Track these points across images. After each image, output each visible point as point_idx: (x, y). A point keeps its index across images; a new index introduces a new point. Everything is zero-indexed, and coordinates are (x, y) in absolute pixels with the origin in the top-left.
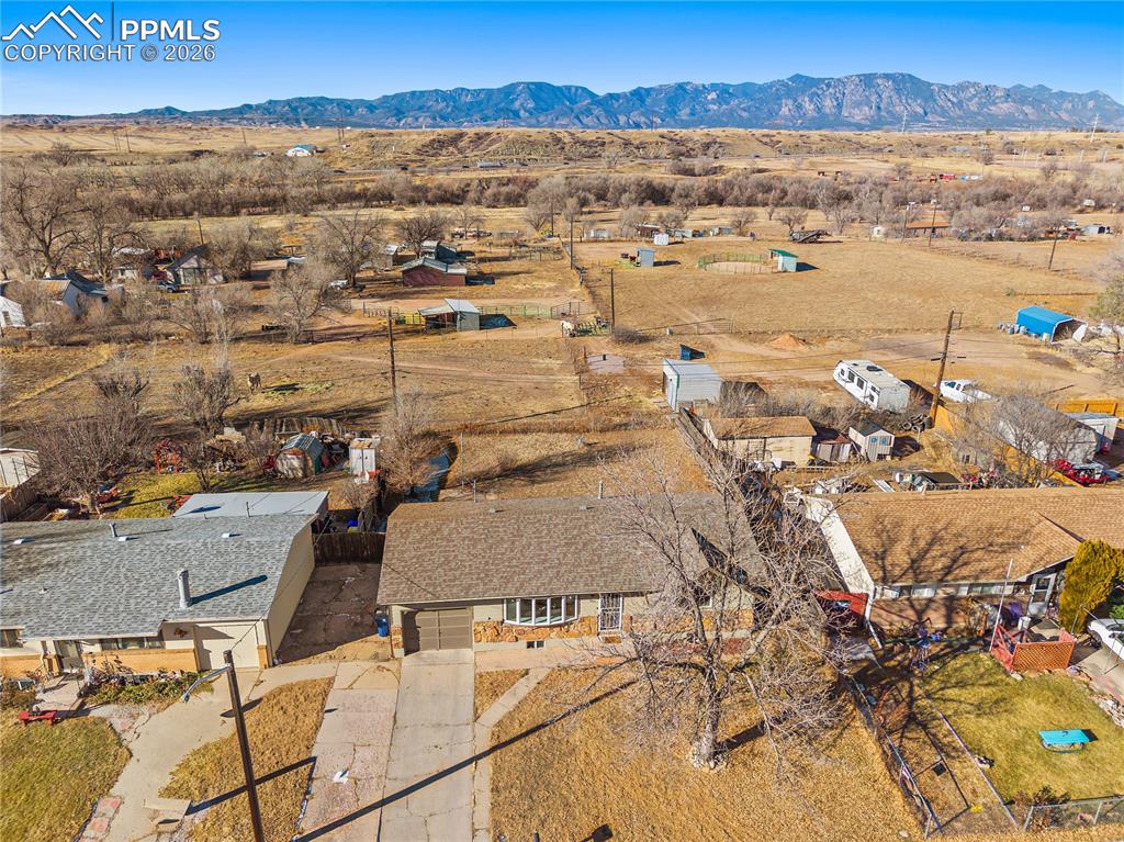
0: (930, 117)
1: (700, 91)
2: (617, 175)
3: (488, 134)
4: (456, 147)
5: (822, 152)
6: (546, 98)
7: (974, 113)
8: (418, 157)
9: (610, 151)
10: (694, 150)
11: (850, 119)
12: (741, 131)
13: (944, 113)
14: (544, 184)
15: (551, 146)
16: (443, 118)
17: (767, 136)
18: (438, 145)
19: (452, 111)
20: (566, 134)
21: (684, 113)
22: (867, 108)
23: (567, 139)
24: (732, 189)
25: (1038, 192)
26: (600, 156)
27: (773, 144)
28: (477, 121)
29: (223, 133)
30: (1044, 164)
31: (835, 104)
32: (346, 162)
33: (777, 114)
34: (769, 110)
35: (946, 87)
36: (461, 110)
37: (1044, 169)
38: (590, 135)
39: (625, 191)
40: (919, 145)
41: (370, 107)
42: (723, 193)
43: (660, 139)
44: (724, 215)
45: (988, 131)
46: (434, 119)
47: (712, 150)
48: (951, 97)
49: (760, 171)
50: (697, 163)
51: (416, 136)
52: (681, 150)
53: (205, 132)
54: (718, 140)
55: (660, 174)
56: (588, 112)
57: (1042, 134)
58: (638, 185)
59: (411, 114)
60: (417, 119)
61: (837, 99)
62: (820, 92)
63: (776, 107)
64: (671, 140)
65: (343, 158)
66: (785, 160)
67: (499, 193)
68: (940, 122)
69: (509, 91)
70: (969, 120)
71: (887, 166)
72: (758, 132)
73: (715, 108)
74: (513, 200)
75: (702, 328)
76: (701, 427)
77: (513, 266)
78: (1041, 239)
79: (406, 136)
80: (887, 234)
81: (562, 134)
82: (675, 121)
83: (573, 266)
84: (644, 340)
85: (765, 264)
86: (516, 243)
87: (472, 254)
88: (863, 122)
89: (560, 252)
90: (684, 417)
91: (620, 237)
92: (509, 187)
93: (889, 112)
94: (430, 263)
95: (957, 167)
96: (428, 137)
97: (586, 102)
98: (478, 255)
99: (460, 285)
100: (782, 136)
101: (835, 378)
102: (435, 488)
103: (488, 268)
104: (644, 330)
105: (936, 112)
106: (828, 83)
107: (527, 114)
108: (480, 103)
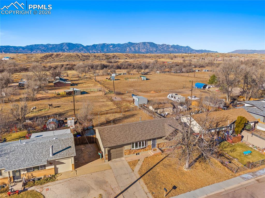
0: (157, 51)
1: (108, 45)
2: (94, 63)
3: (60, 54)
4: (51, 57)
5: (138, 58)
6: (71, 46)
7: (166, 50)
8: (41, 60)
9: (91, 58)
10: (111, 58)
11: (142, 52)
12: (120, 54)
13: (160, 50)
14: (78, 65)
15: (76, 57)
16: (44, 51)
17: (126, 54)
18: (47, 57)
19: (47, 49)
21: (105, 50)
22: (145, 49)
23: (80, 55)
24: (122, 65)
25: (184, 64)
26: (89, 59)
27: (128, 56)
28: (53, 52)
30: (183, 60)
31: (138, 48)
32: (20, 61)
33: (126, 50)
34: (124, 50)
35: (160, 45)
36: (49, 49)
38: (86, 54)
39: (98, 66)
40: (158, 56)
41: (23, 48)
42: (121, 66)
43: (103, 55)
44: (124, 71)
45: (170, 53)
46: (42, 51)
47: (115, 58)
48: (161, 47)
49: (127, 62)
50: (112, 60)
51: (40, 55)
52: (108, 58)
54: (116, 55)
55: (104, 62)
56: (82, 50)
57: (180, 54)
58: (101, 65)
59: (35, 50)
60: (37, 51)
61: (138, 47)
62: (135, 46)
63: (126, 49)
64: (105, 55)
65: (20, 60)
66: (132, 60)
67: (66, 67)
68: (159, 52)
69: (62, 44)
70: (165, 52)
71: (152, 60)
72: (125, 54)
73: (112, 49)
74: (70, 69)
75: (133, 91)
76: (148, 108)
77: (80, 81)
78: (190, 72)
79: (37, 55)
80: (160, 73)
81: (79, 54)
82: (103, 52)
83: (96, 81)
84: (123, 94)
85: (139, 79)
86: (79, 77)
87: (68, 80)
88: (144, 52)
89: (91, 78)
90: (143, 107)
91: (103, 75)
92: (68, 66)
93: (149, 50)
94: (61, 81)
95: (166, 60)
96: (43, 55)
97: (81, 47)
98: (70, 80)
99: (70, 86)
100: (130, 54)
101: (168, 98)
102: (92, 127)
103: (74, 82)
104: (122, 92)
105: (158, 50)
106: (136, 44)
107: (67, 50)
108: (54, 47)
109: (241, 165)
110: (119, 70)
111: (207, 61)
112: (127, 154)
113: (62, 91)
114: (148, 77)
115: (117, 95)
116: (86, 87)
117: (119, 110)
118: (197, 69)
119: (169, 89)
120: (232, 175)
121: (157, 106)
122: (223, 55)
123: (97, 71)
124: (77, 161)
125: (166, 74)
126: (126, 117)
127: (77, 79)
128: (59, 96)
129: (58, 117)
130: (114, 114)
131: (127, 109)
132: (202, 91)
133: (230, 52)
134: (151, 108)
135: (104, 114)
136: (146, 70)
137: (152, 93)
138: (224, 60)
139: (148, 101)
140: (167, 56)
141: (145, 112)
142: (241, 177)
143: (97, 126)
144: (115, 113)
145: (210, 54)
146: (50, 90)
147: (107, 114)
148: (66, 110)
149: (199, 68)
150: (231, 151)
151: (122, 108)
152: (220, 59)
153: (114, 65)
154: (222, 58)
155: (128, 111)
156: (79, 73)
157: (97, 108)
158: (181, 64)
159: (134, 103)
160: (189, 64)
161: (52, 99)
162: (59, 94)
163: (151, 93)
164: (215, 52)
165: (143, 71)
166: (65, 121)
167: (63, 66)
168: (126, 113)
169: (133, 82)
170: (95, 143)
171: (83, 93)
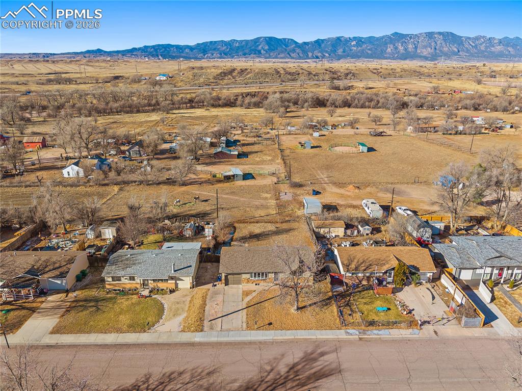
0: (461, 53)
1: (348, 41)
4: (231, 75)
5: (401, 77)
7: (483, 51)
10: (341, 76)
11: (421, 54)
13: (468, 51)
15: (275, 75)
16: (225, 54)
17: (376, 69)
18: (224, 75)
19: (230, 50)
20: (282, 69)
21: (340, 51)
22: (429, 49)
26: (297, 80)
28: (241, 56)
29: (125, 63)
31: (414, 46)
33: (385, 51)
34: (381, 50)
35: (469, 38)
36: (233, 50)
38: (293, 69)
41: (191, 48)
42: (351, 102)
43: (325, 72)
46: (221, 54)
48: (471, 43)
49: (370, 88)
50: (342, 84)
52: (335, 77)
53: (116, 63)
54: (352, 71)
56: (294, 51)
59: (210, 52)
60: (213, 54)
61: (415, 44)
62: (406, 41)
63: (385, 48)
64: (330, 71)
65: (181, 81)
66: (383, 82)
67: (251, 102)
69: (257, 40)
73: (355, 49)
93: (441, 51)
97: (293, 46)
105: (464, 51)
106: (411, 36)
107: (265, 52)
108: (242, 47)
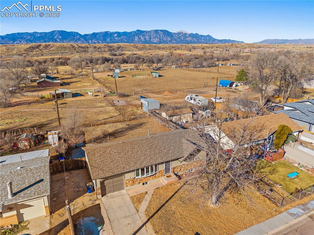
0: (173, 41)
1: (112, 34)
2: (94, 56)
3: (49, 45)
4: (39, 49)
5: (150, 49)
6: (65, 35)
7: (183, 40)
8: (26, 52)
9: (90, 50)
10: (115, 49)
11: (153, 42)
12: (127, 44)
13: (176, 40)
14: (72, 59)
15: (71, 48)
16: (30, 41)
17: (135, 45)
18: (33, 48)
19: (33, 39)
20: (75, 45)
21: (108, 40)
22: (157, 39)
23: (76, 46)
24: (129, 59)
25: (204, 57)
26: (87, 51)
27: (137, 47)
28: (41, 42)
30: (203, 51)
31: (149, 37)
33: (134, 40)
34: (132, 39)
36: (36, 39)
37: (203, 52)
38: (84, 45)
39: (98, 60)
40: (173, 47)
42: (127, 60)
43: (105, 46)
44: (132, 66)
45: (188, 44)
46: (27, 41)
47: (120, 49)
48: (177, 36)
49: (135, 54)
50: (117, 53)
51: (24, 46)
52: (111, 49)
54: (121, 46)
55: (107, 55)
56: (79, 40)
57: (200, 45)
58: (102, 58)
59: (19, 40)
61: (149, 36)
62: (145, 34)
63: (134, 38)
64: (108, 46)
66: (141, 51)
67: (58, 62)
68: (175, 42)
69: (53, 32)
71: (166, 52)
72: (132, 44)
73: (117, 38)
74: (63, 64)
75: (142, 92)
76: (161, 115)
77: (74, 80)
78: (212, 67)
79: (20, 46)
80: (176, 67)
81: (74, 45)
82: (106, 42)
83: (94, 79)
84: (128, 96)
85: (150, 76)
86: (72, 74)
87: (58, 78)
88: (156, 42)
89: (88, 75)
90: (154, 113)
91: (104, 71)
92: (60, 60)
93: (163, 40)
94: (47, 80)
95: (184, 52)
96: (28, 46)
97: (78, 36)
98: (60, 78)
99: (59, 86)
100: (139, 45)
101: (186, 100)
102: (83, 144)
103: (66, 81)
104: (127, 93)
105: (174, 40)
107: (60, 40)
109: (286, 194)
110: (125, 65)
111: (231, 53)
112: (129, 185)
113: (47, 93)
114: (161, 73)
115: (120, 97)
116: (80, 87)
117: (122, 119)
118: (220, 63)
119: (187, 89)
120: (276, 211)
121: (172, 112)
122: (251, 46)
123: (98, 66)
124: (55, 199)
125: (184, 70)
126: (131, 128)
127: (70, 76)
128: (43, 100)
129: (36, 130)
130: (115, 124)
131: (132, 117)
132: (228, 90)
133: (258, 42)
134: (164, 115)
135: (101, 124)
136: (158, 65)
137: (167, 94)
138: (251, 51)
139: (161, 105)
140: (185, 46)
141: (157, 120)
142: (288, 213)
143: (90, 142)
144: (117, 122)
145: (235, 45)
146: (32, 91)
147: (105, 124)
148: (50, 119)
149: (223, 61)
150: (270, 172)
151: (127, 115)
152: (246, 50)
153: (118, 58)
154: (249, 49)
155: (133, 119)
156: (73, 69)
157: (93, 116)
158: (201, 56)
159: (142, 108)
160: (210, 57)
161: (33, 104)
162: (42, 98)
163: (164, 94)
164: (241, 42)
165: (155, 65)
166: (46, 136)
167: (53, 60)
168: (132, 121)
169: (142, 80)
170: (85, 168)
171: (75, 95)
